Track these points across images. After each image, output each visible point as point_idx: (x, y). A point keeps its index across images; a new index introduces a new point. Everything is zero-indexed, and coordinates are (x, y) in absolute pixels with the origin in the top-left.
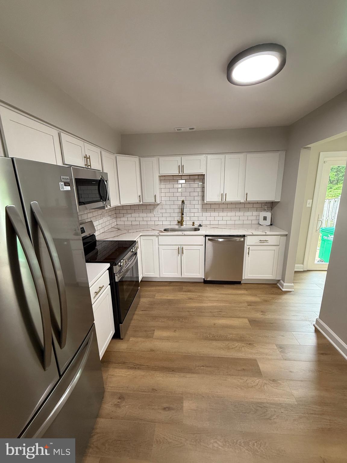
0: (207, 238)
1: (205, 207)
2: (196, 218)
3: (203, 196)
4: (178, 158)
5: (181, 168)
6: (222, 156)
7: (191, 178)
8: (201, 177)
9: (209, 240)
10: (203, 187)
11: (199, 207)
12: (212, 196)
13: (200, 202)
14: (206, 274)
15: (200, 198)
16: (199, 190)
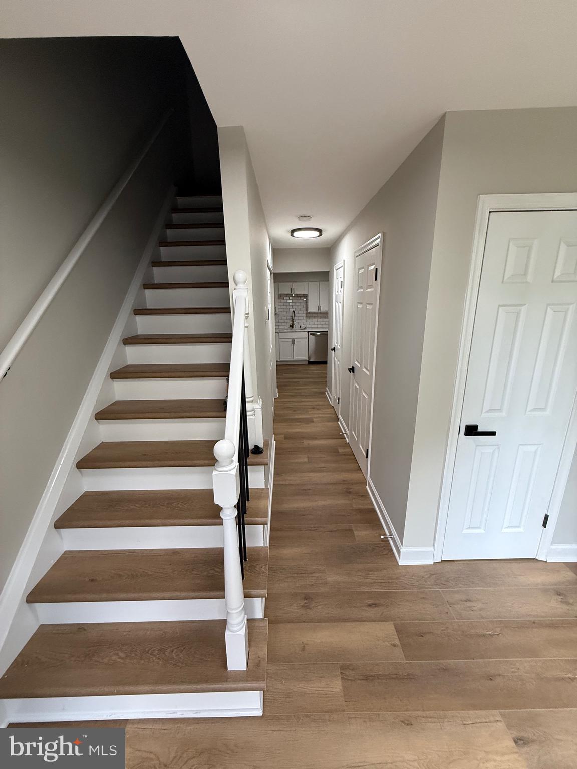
0: (309, 333)
1: (308, 315)
2: (302, 324)
3: (307, 308)
4: (291, 284)
5: (292, 290)
6: (318, 283)
7: (298, 296)
8: (305, 296)
9: (311, 334)
10: (307, 302)
11: (304, 315)
12: (312, 308)
13: (305, 312)
14: (309, 358)
15: (304, 309)
16: (304, 304)
